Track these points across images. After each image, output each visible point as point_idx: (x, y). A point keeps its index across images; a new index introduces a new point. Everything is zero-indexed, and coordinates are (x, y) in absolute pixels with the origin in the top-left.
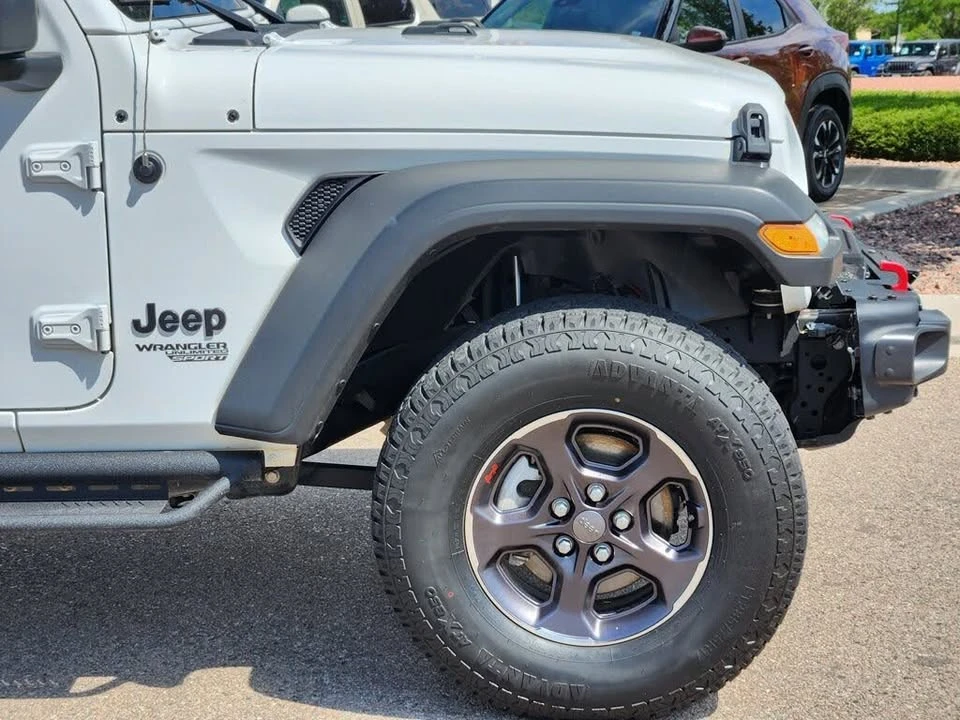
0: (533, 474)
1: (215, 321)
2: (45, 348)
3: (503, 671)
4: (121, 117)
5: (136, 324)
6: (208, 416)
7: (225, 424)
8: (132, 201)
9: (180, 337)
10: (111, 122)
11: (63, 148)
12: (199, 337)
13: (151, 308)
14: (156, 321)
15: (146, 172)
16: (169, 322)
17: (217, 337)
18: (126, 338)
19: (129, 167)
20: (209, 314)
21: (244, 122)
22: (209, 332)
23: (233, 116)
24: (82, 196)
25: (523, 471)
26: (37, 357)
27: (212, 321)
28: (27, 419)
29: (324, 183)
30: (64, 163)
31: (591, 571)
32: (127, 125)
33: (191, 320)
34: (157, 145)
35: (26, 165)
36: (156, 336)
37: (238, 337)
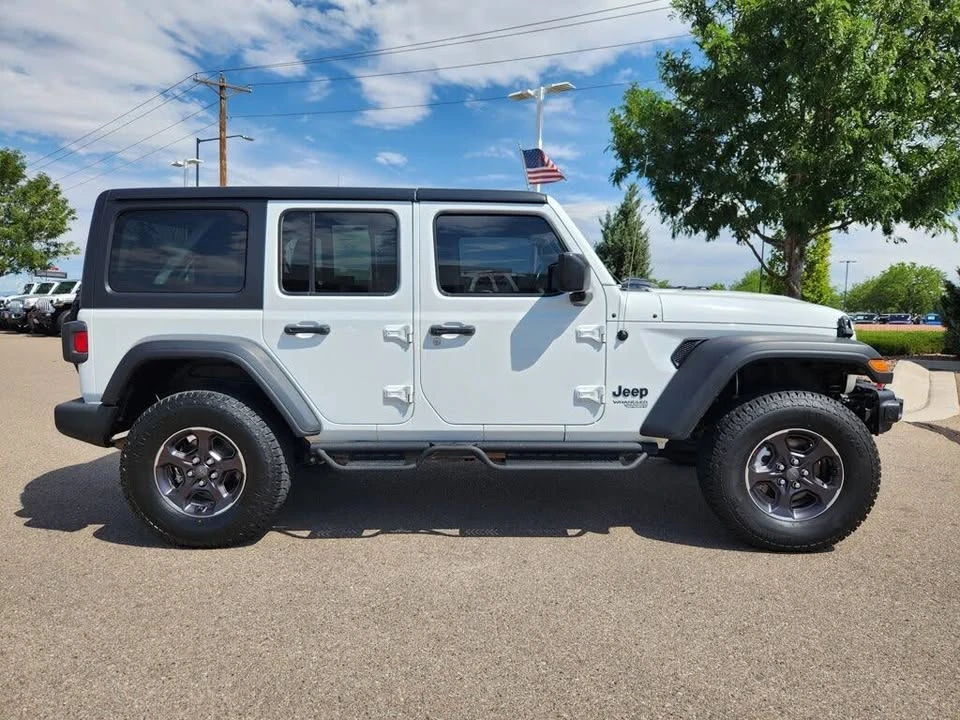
0: (768, 453)
1: (644, 393)
2: (578, 401)
3: (760, 530)
4: (614, 316)
5: (614, 394)
6: (637, 428)
7: (644, 431)
8: (616, 347)
9: (630, 398)
10: (610, 318)
11: (593, 327)
12: (637, 398)
13: (620, 388)
14: (622, 392)
15: (622, 336)
16: (626, 393)
17: (644, 399)
18: (608, 399)
19: (616, 334)
20: (642, 390)
21: (659, 318)
22: (641, 397)
23: (655, 316)
24: (597, 345)
25: (765, 452)
26: (575, 405)
27: (643, 393)
28: (570, 429)
29: (686, 342)
30: (593, 333)
31: (792, 492)
32: (615, 319)
33: (634, 392)
34: (627, 327)
35: (578, 333)
36: (621, 398)
37: (652, 399)
